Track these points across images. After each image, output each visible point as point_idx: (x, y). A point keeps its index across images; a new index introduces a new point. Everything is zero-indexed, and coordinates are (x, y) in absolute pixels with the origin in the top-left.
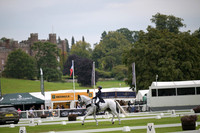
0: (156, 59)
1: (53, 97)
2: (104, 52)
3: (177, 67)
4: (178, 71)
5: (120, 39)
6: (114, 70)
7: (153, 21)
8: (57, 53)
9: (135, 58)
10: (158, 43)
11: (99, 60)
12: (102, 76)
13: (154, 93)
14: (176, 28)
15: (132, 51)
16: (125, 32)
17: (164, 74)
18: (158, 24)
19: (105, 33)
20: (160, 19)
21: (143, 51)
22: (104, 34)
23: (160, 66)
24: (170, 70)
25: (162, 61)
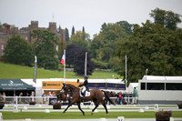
0: (149, 53)
1: (44, 84)
2: (102, 43)
3: (169, 62)
4: (169, 66)
5: (119, 31)
6: (111, 61)
7: (152, 15)
8: (56, 41)
9: (128, 51)
10: (152, 38)
11: (97, 51)
12: (98, 66)
13: (143, 86)
14: (174, 23)
15: (126, 44)
16: (125, 25)
17: (156, 69)
18: (156, 19)
19: (105, 24)
20: (159, 14)
21: (137, 45)
22: (104, 26)
23: (152, 60)
24: (162, 65)
25: (155, 55)
